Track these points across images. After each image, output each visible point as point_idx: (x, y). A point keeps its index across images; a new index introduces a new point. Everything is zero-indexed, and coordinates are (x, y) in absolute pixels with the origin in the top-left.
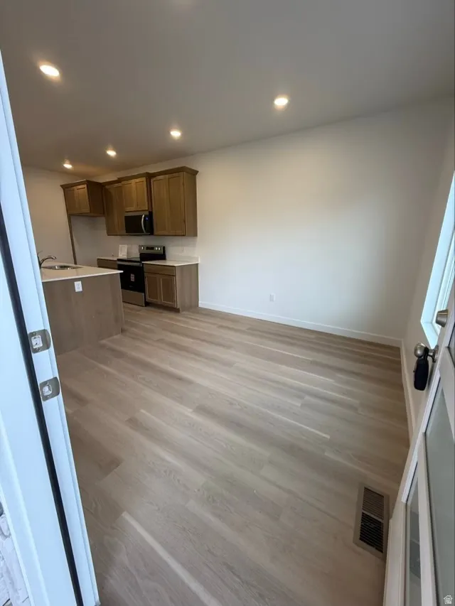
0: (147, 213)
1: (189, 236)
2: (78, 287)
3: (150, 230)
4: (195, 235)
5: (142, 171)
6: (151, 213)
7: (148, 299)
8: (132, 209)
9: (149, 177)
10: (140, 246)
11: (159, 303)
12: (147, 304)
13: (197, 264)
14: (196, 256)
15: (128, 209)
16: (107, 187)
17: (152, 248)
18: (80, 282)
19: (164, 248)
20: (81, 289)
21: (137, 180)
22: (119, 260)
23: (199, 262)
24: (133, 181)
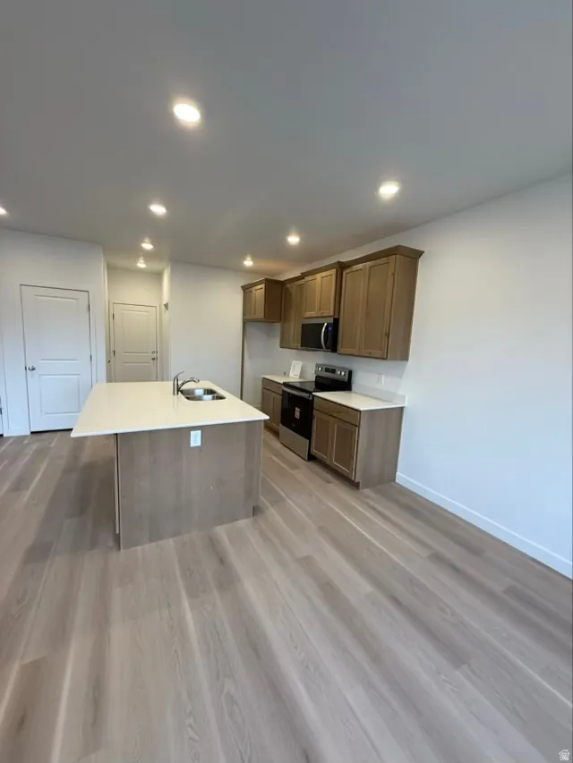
0: (331, 320)
1: (394, 359)
2: (196, 439)
3: (333, 345)
4: (405, 357)
5: (334, 260)
6: (336, 321)
7: (314, 451)
8: (313, 314)
9: (342, 267)
10: (318, 366)
11: (328, 463)
12: (311, 458)
13: (402, 408)
14: (400, 393)
15: (308, 314)
16: (288, 285)
17: (333, 371)
18: (199, 432)
19: (350, 373)
20: (199, 444)
21: (324, 274)
22: (285, 384)
23: (406, 405)
24: (318, 276)
